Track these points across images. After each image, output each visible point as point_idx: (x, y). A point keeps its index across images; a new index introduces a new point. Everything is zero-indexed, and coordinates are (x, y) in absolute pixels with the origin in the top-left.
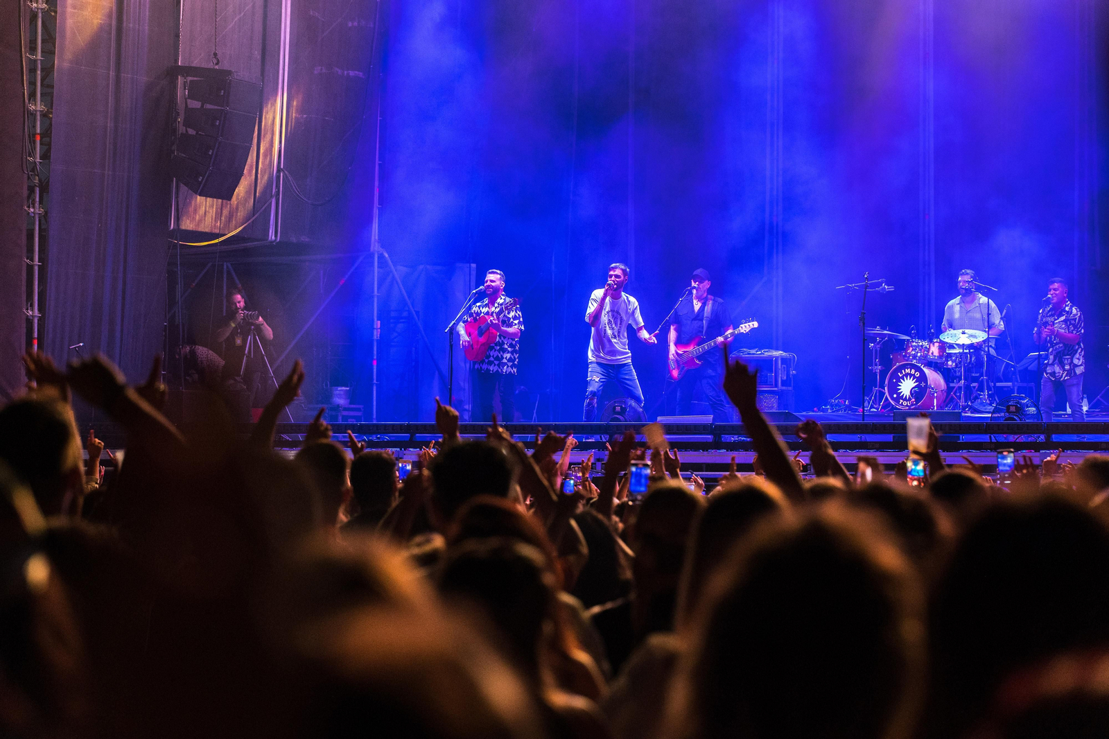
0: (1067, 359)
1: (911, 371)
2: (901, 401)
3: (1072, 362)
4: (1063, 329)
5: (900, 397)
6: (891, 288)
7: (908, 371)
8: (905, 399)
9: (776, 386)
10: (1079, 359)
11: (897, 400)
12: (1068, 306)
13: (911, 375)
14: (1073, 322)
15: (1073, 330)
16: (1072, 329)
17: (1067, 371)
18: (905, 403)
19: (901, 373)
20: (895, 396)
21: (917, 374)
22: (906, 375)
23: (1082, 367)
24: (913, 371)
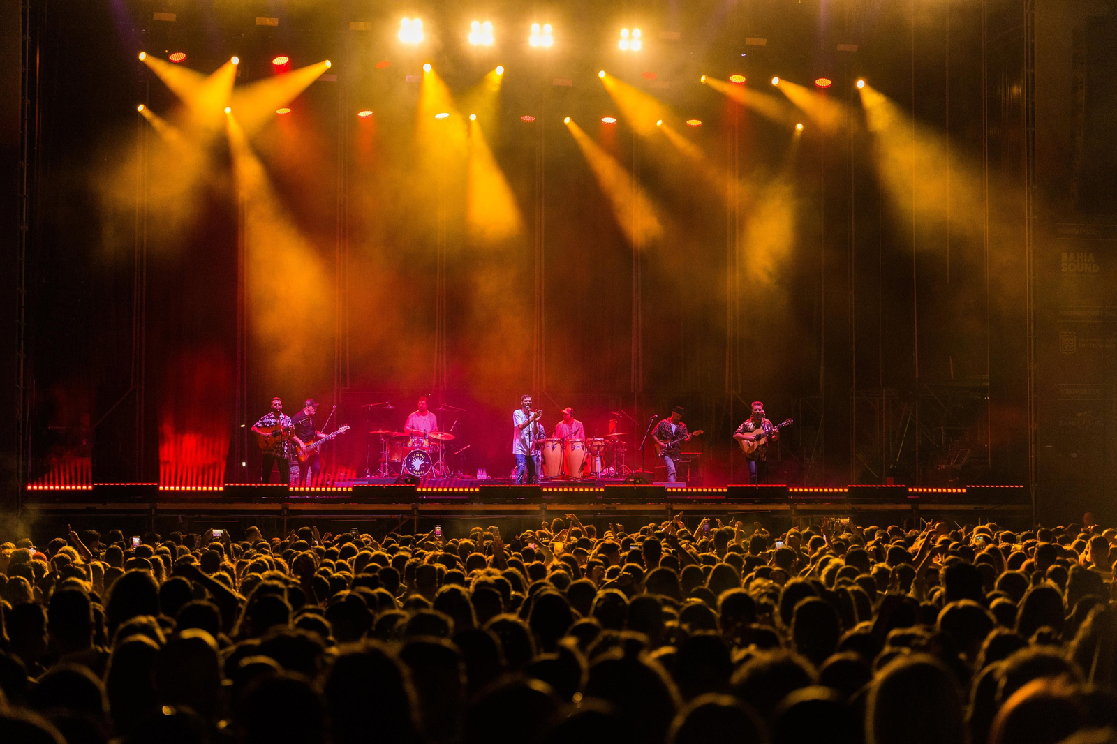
1: (419, 455)
2: (414, 473)
5: (413, 470)
8: (417, 471)
13: (420, 457)
18: (417, 473)
19: (414, 456)
20: (410, 469)
21: (424, 457)
22: (417, 457)
24: (421, 455)
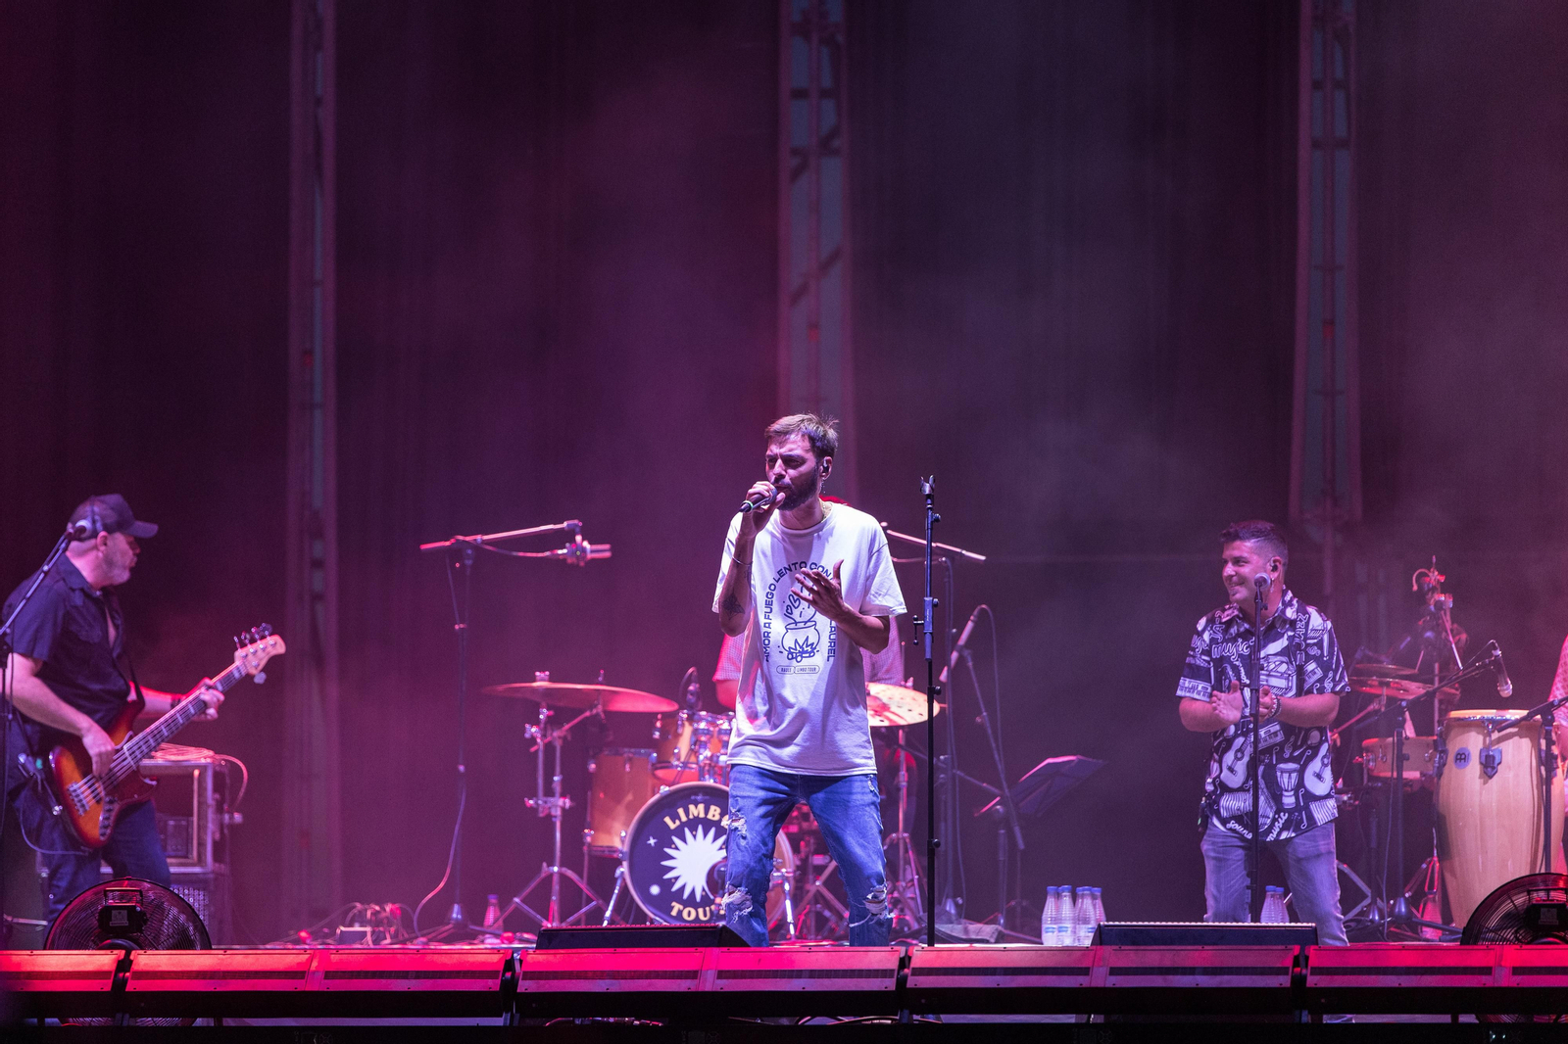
0: (1290, 772)
1: (707, 811)
2: (677, 907)
3: (1301, 783)
4: (1282, 676)
5: (671, 894)
6: (604, 551)
7: (698, 811)
8: (691, 902)
9: (200, 861)
10: (1319, 776)
11: (663, 903)
12: (1290, 604)
14: (1314, 651)
15: (1321, 680)
16: (1319, 673)
17: (1290, 812)
18: (689, 913)
19: (675, 817)
20: (655, 890)
22: (693, 824)
23: (1331, 803)
24: (715, 813)
